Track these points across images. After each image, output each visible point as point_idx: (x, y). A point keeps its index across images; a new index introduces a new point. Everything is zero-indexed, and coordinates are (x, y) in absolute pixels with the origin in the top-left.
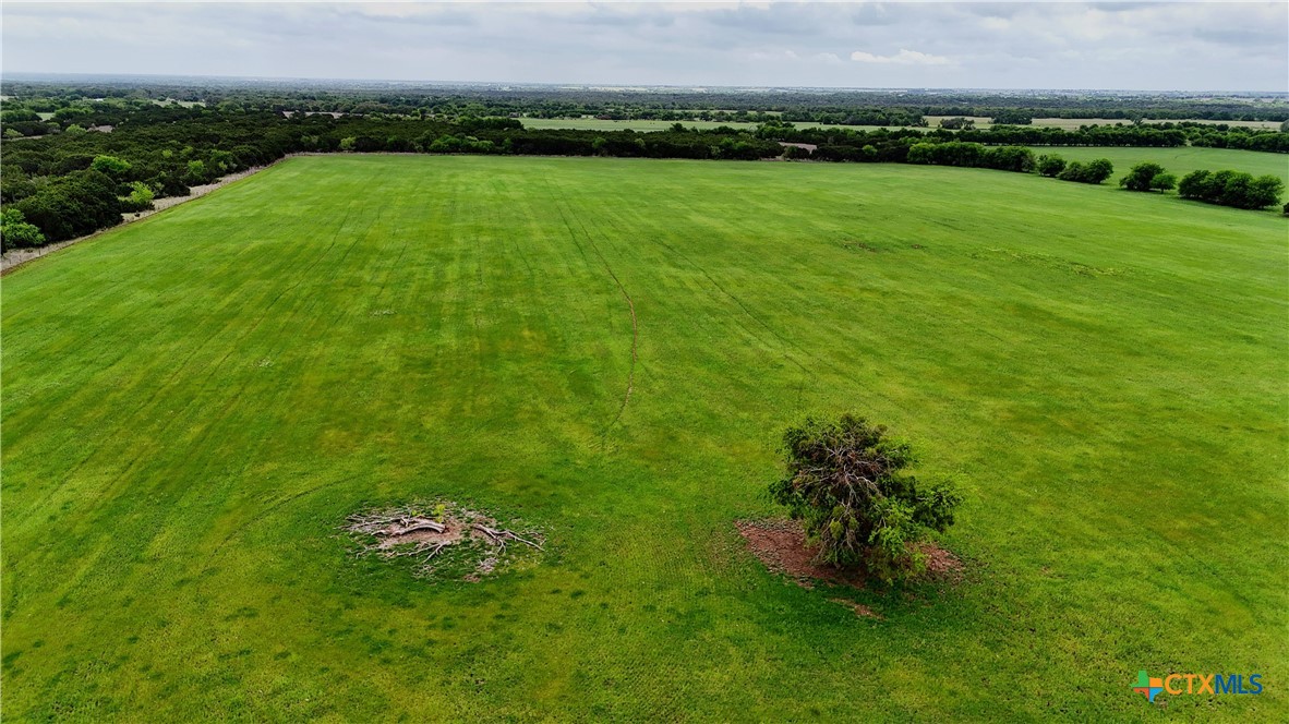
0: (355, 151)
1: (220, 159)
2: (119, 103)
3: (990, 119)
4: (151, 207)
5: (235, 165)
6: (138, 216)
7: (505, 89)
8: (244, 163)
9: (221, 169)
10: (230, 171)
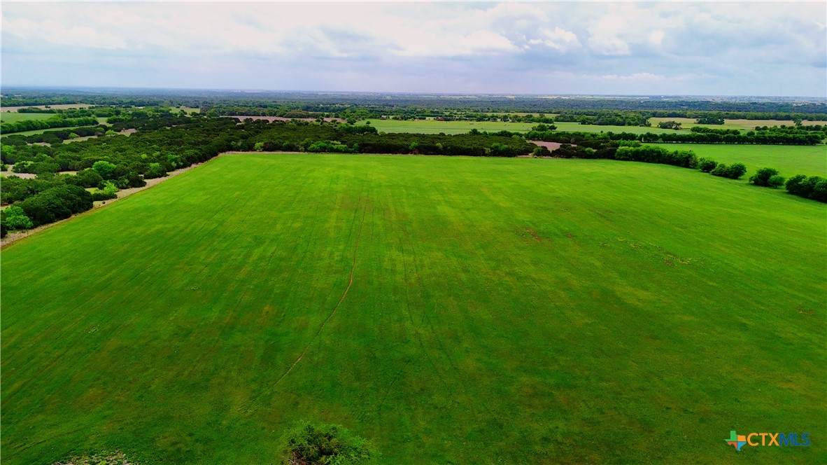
0: (263, 151)
1: (172, 160)
2: (149, 111)
3: (695, 120)
4: (115, 197)
5: (182, 164)
6: (104, 203)
7: (388, 98)
8: (188, 162)
9: (172, 167)
10: (179, 167)
